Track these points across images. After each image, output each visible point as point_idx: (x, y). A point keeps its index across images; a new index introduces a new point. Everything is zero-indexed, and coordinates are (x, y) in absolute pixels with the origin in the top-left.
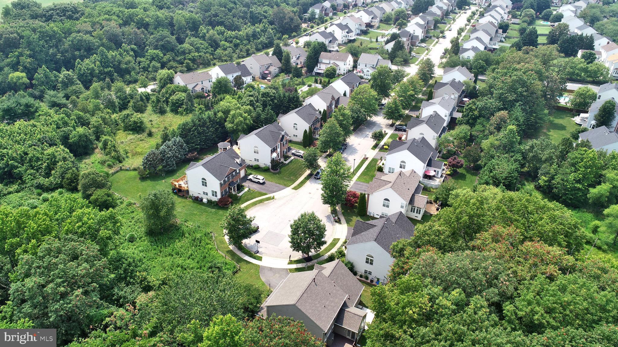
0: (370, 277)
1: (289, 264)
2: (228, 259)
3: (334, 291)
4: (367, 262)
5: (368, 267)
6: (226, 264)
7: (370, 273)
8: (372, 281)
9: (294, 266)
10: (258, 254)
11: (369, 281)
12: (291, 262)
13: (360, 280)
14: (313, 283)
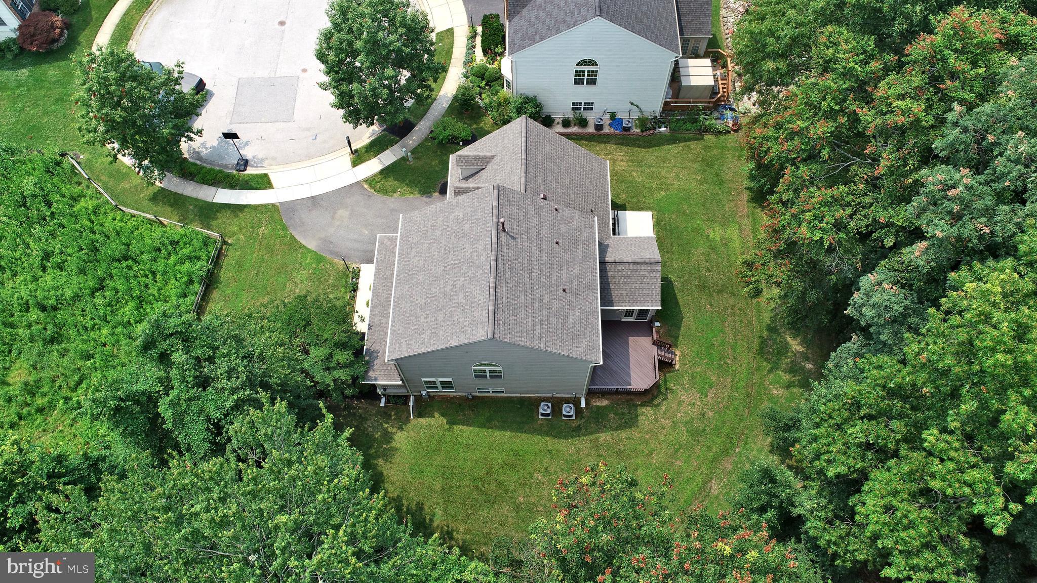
0: (592, 117)
1: (355, 164)
2: (173, 225)
3: (564, 228)
4: (578, 82)
5: (584, 94)
6: (175, 243)
7: (589, 107)
8: (599, 127)
9: (373, 166)
10: (250, 171)
11: (591, 129)
12: (359, 157)
13: (568, 136)
14: (504, 238)
